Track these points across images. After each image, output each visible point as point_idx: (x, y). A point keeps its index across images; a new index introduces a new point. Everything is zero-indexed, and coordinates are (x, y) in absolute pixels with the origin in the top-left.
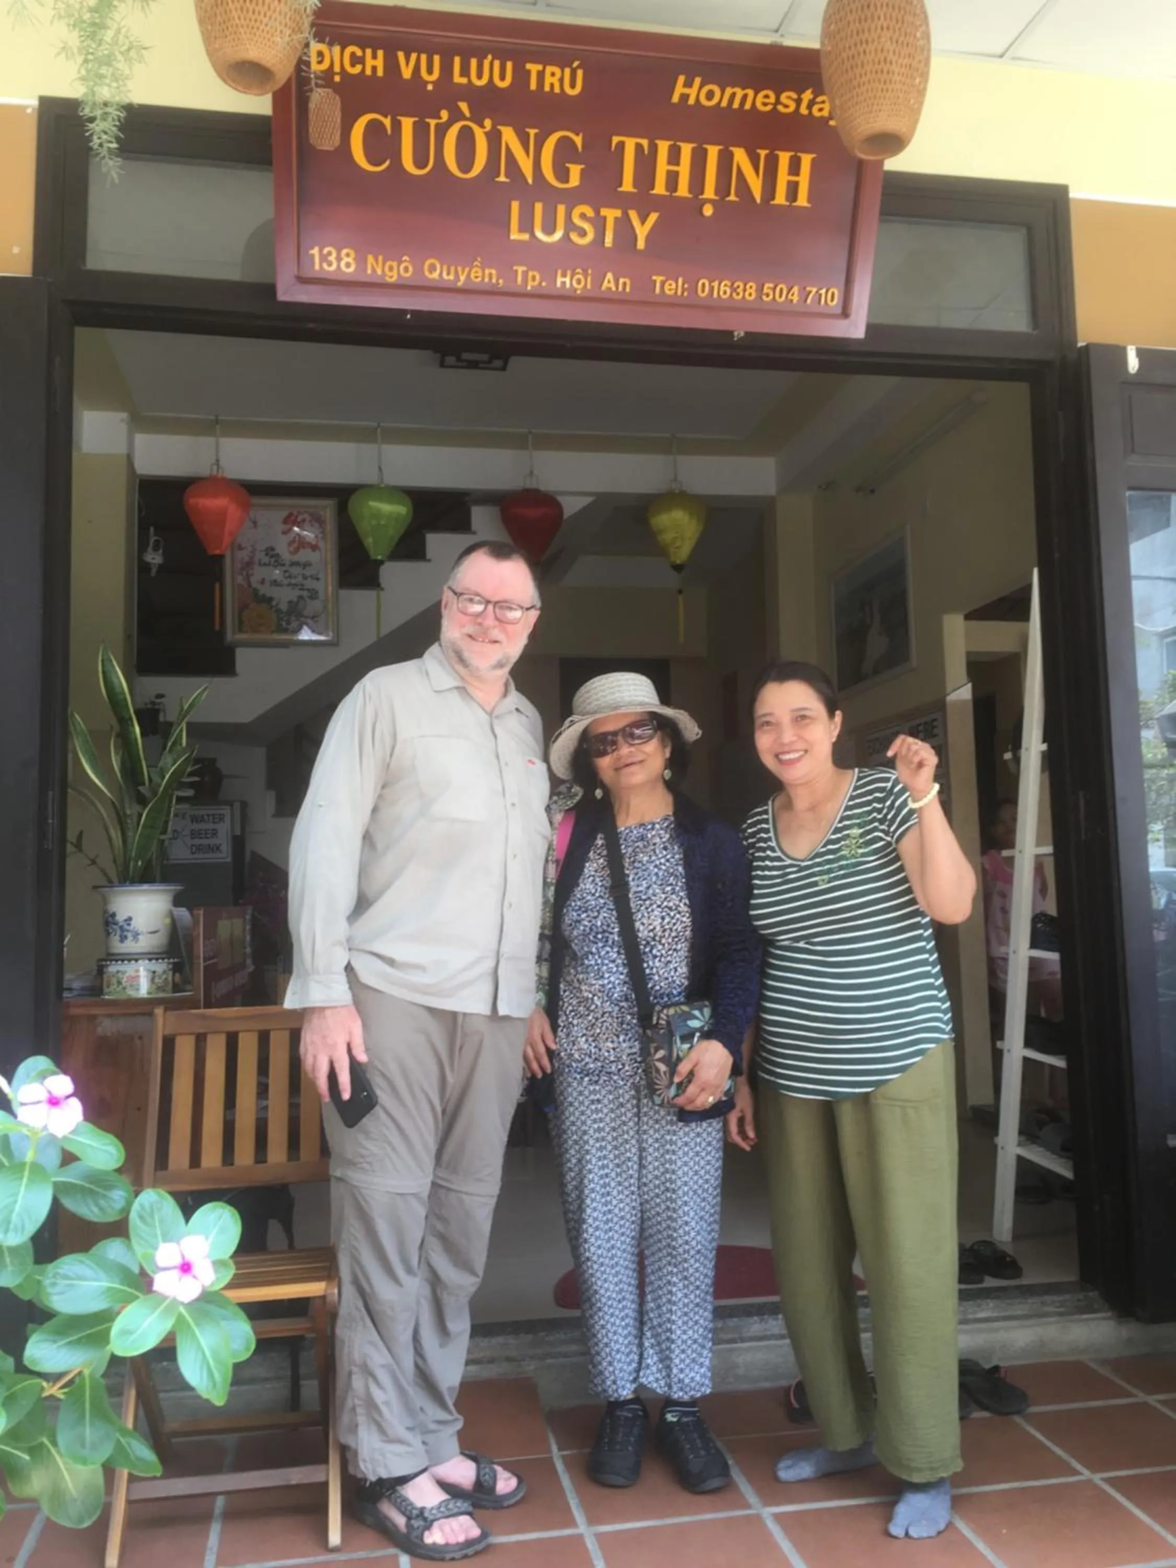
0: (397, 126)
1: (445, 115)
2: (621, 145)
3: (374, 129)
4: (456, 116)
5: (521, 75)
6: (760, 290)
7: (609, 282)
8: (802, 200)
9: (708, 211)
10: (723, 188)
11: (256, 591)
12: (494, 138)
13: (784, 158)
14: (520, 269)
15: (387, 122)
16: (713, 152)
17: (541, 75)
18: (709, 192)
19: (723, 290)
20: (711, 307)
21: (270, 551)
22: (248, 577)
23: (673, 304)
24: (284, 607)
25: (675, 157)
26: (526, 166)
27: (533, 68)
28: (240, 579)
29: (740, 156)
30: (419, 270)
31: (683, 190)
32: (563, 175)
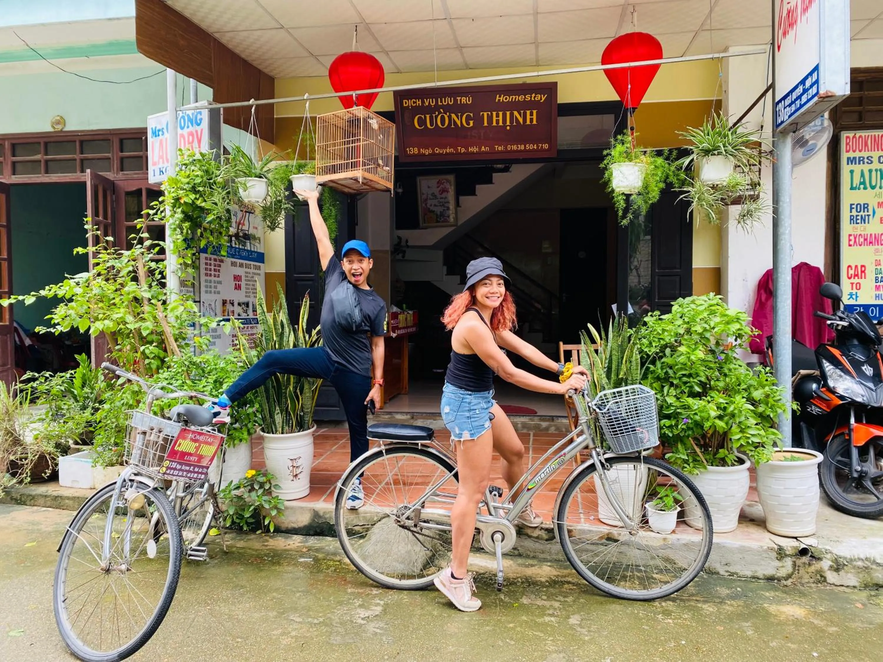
0: (425, 117)
1: (437, 113)
2: (483, 114)
3: (420, 118)
4: (440, 113)
5: (456, 101)
6: (525, 147)
7: (483, 149)
8: (535, 122)
9: (508, 128)
10: (511, 121)
11: (429, 209)
12: (450, 117)
13: (528, 112)
14: (459, 148)
15: (423, 116)
16: (508, 113)
17: (461, 100)
18: (508, 123)
19: (515, 147)
20: (512, 151)
21: (433, 194)
22: (426, 205)
23: (501, 152)
24: (439, 213)
25: (498, 116)
26: (459, 123)
27: (459, 98)
28: (424, 205)
29: (516, 113)
30: (433, 150)
31: (501, 124)
32: (468, 124)
